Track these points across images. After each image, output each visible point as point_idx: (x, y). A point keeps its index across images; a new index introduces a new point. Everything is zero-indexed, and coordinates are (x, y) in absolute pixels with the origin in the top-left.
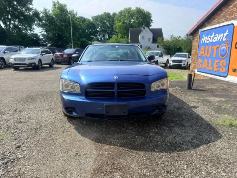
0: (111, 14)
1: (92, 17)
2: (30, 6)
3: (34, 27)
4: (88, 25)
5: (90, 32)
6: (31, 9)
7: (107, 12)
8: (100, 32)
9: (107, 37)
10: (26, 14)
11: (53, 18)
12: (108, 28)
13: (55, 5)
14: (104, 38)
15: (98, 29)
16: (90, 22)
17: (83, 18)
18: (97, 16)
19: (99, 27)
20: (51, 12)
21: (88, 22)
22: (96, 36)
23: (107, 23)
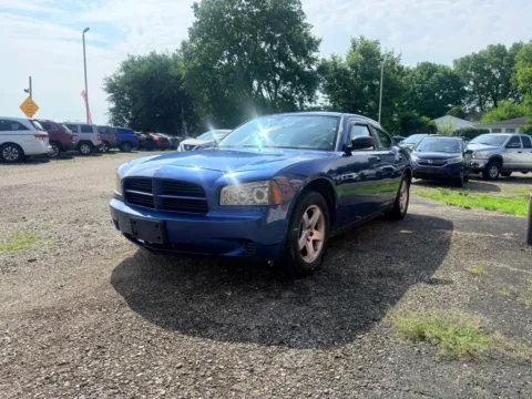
0: (508, 47)
1: (455, 62)
2: (314, 54)
3: (318, 93)
4: (441, 80)
5: (445, 97)
6: (315, 59)
7: (496, 44)
8: (473, 93)
9: (491, 105)
10: (306, 69)
11: (346, 73)
12: (498, 82)
13: (354, 45)
14: (482, 109)
15: (466, 88)
16: (445, 73)
17: (430, 64)
18: (468, 58)
19: (471, 83)
20: (344, 60)
21: (440, 74)
22: (460, 103)
23: (494, 71)
